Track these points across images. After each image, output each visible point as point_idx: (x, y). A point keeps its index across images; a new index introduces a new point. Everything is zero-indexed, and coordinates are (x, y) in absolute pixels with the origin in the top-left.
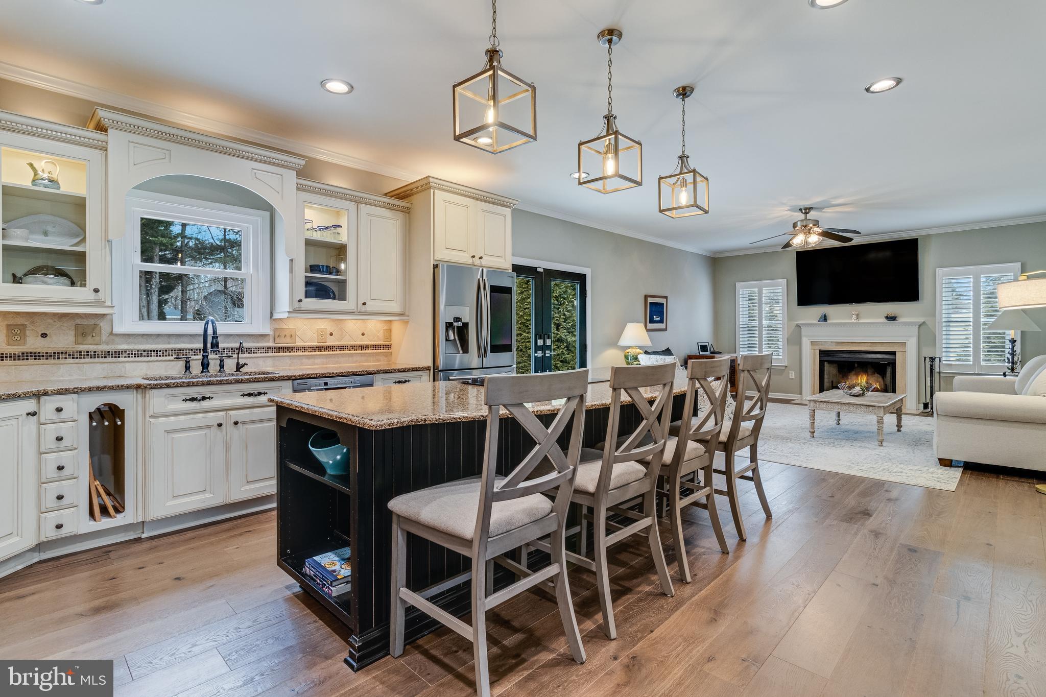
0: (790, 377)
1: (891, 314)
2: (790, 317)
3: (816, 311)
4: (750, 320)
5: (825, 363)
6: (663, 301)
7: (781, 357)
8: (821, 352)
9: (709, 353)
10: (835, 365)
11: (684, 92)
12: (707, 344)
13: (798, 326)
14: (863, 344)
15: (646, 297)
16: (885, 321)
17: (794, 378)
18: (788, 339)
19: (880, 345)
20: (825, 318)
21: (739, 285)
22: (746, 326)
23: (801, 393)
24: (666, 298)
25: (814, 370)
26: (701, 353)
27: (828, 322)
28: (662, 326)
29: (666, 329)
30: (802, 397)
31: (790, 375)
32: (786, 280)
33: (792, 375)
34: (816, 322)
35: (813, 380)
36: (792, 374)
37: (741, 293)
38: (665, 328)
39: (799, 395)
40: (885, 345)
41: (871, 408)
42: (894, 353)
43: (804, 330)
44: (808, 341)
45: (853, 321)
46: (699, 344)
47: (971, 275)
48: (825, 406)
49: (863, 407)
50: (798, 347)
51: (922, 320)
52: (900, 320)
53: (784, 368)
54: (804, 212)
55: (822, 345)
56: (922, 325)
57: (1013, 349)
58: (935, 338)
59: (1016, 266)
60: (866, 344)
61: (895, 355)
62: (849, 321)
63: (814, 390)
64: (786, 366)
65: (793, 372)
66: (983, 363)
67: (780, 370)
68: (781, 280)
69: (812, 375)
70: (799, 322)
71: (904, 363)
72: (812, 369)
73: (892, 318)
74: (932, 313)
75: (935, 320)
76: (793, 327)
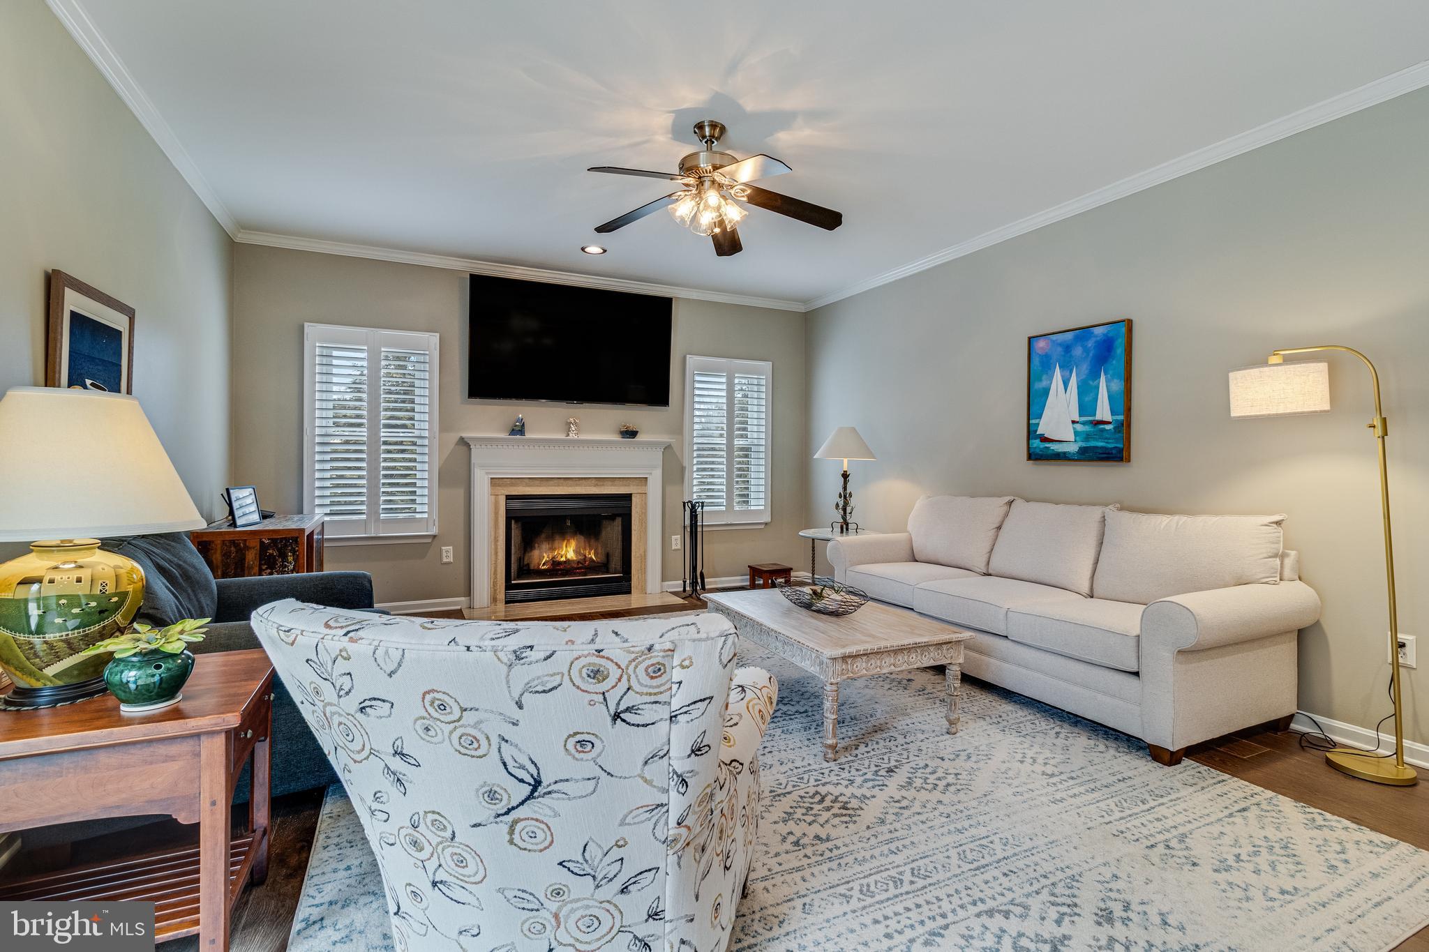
0: (445, 560)
1: (632, 427)
2: (445, 421)
3: (503, 412)
4: (339, 425)
5: (515, 522)
7: (424, 516)
10: (524, 525)
13: (464, 443)
14: (584, 481)
15: (54, 281)
16: (616, 438)
17: (452, 560)
18: (438, 472)
19: (610, 483)
20: (519, 429)
21: (312, 329)
22: (329, 440)
23: (468, 594)
24: (130, 313)
25: (496, 540)
26: (239, 522)
27: (528, 435)
30: (472, 600)
31: (444, 554)
32: (438, 335)
33: (448, 553)
34: (503, 435)
35: (493, 558)
36: (447, 551)
37: (317, 351)
39: (463, 599)
40: (617, 482)
41: (945, 647)
42: (628, 497)
43: (475, 451)
44: (486, 477)
45: (572, 436)
47: (723, 371)
49: (932, 649)
50: (461, 492)
51: (665, 439)
52: (639, 438)
53: (429, 540)
54: (707, 134)
55: (512, 485)
56: (668, 448)
57: (845, 488)
58: (683, 469)
59: (767, 366)
60: (589, 482)
61: (631, 500)
62: (562, 436)
63: (495, 584)
64: (434, 537)
65: (451, 547)
66: (737, 508)
67: (421, 547)
68: (427, 335)
69: (493, 552)
70: (464, 435)
71: (644, 513)
72: (493, 537)
73: (630, 434)
74: (681, 428)
75: (683, 441)
76: (453, 446)
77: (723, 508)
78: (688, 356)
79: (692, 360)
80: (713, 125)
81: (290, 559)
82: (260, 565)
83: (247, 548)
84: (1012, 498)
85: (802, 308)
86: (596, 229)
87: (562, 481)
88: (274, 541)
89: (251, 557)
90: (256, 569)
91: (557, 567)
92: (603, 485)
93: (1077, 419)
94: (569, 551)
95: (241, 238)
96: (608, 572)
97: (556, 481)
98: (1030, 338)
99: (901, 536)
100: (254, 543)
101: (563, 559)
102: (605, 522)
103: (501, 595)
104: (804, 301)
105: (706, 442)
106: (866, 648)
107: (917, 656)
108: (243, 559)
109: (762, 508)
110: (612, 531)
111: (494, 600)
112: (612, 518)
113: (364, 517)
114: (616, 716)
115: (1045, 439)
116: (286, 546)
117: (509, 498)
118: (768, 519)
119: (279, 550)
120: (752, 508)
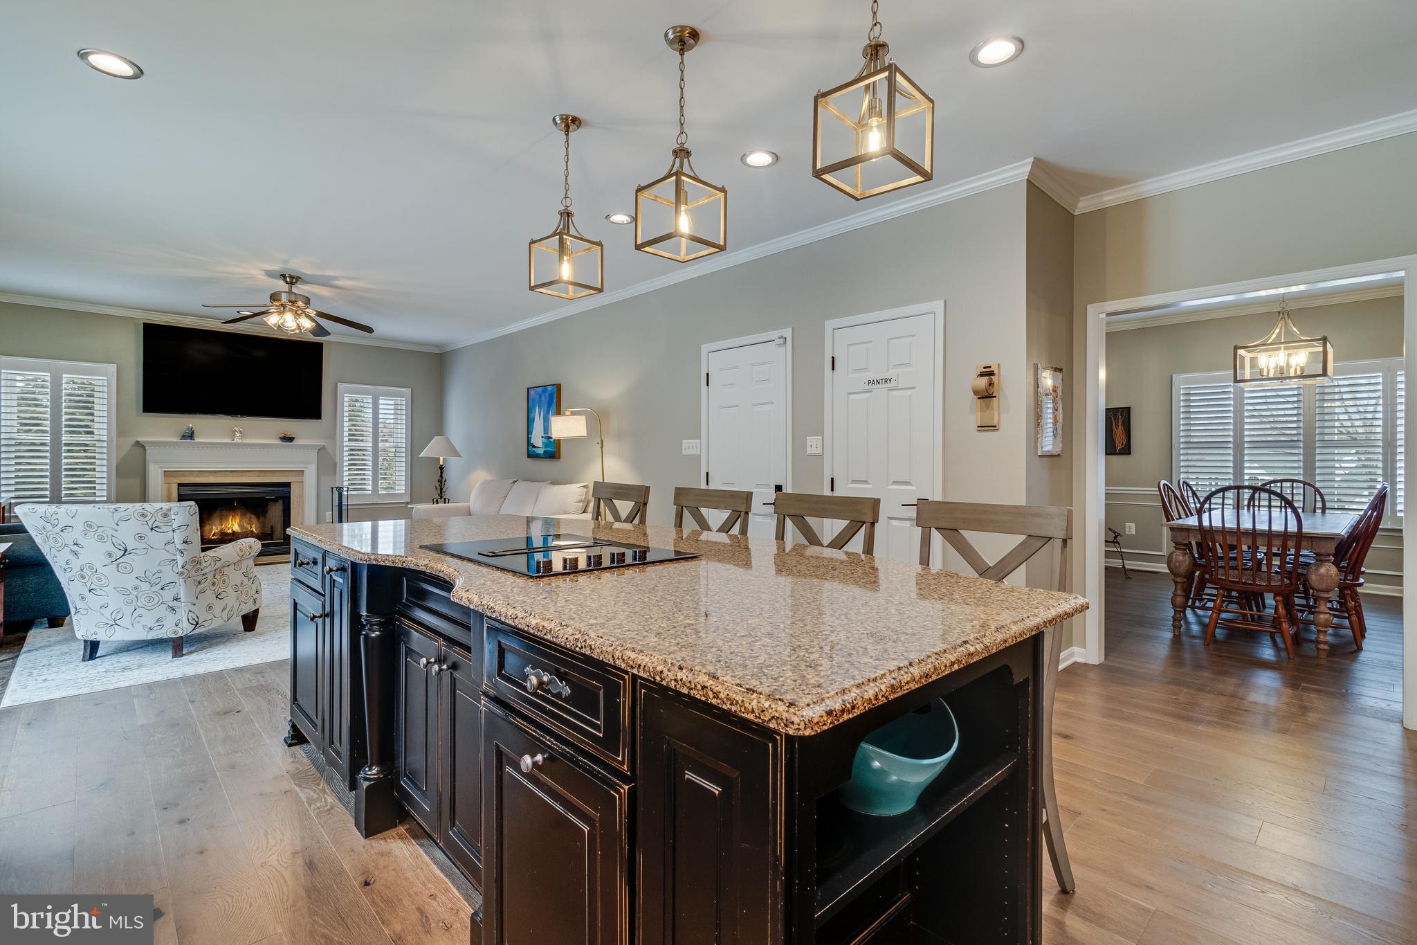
1: (289, 434)
2: (122, 429)
3: (173, 423)
4: (22, 431)
11: (570, 123)
13: (139, 445)
14: (248, 473)
16: (278, 442)
18: (116, 466)
19: (270, 474)
20: (190, 435)
22: (14, 442)
27: (197, 440)
32: (115, 366)
34: (175, 440)
37: (3, 377)
40: (278, 474)
42: (288, 485)
43: (150, 452)
44: (160, 470)
45: (237, 440)
47: (370, 395)
50: (137, 481)
51: (320, 443)
52: (295, 442)
54: (288, 280)
55: (181, 476)
56: (321, 449)
57: (441, 476)
58: (335, 464)
59: (408, 391)
60: (254, 473)
61: (290, 487)
62: (229, 441)
66: (382, 492)
68: (104, 365)
70: (139, 440)
71: (302, 496)
73: (288, 439)
74: (333, 435)
75: (335, 444)
76: (129, 448)
77: (370, 492)
78: (339, 384)
79: (341, 386)
84: (516, 480)
85: (436, 351)
87: (228, 473)
91: (225, 537)
92: (265, 476)
93: (543, 435)
94: (236, 526)
96: (271, 539)
97: (223, 473)
98: (528, 389)
99: (465, 504)
101: (230, 531)
102: (270, 503)
104: (438, 346)
105: (356, 445)
109: (403, 492)
110: (275, 511)
112: (276, 500)
114: (152, 529)
115: (534, 447)
117: (180, 485)
118: (409, 500)
120: (397, 492)
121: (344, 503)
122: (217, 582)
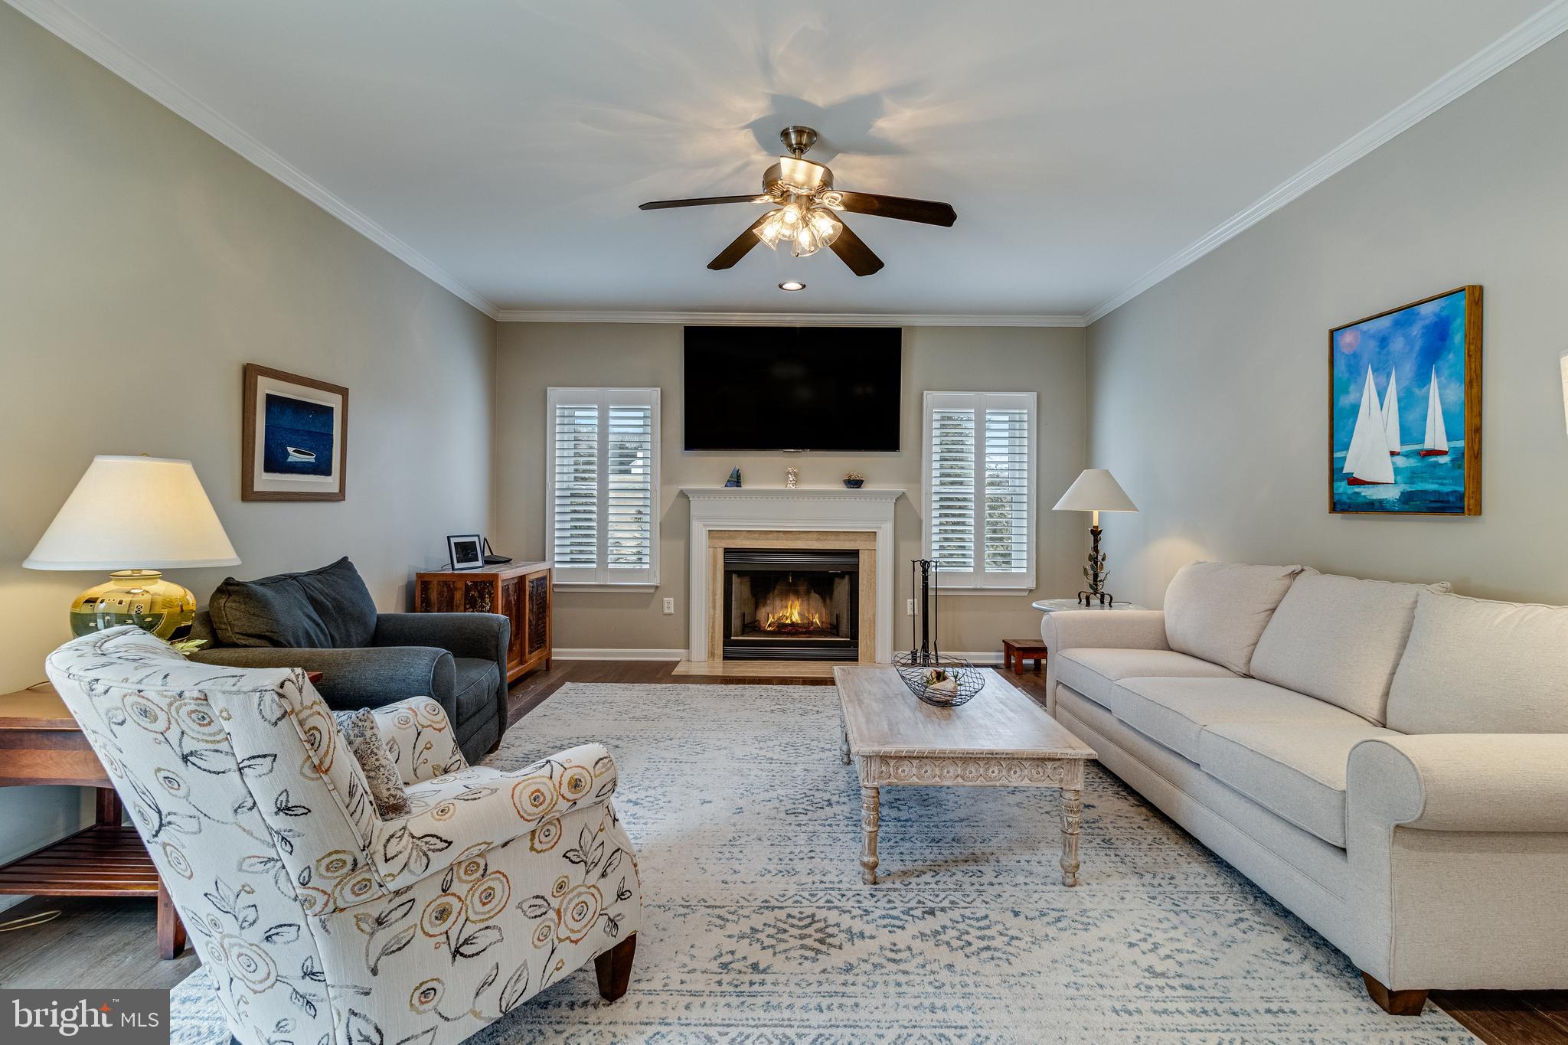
0: (666, 611)
1: (855, 476)
2: (668, 474)
3: (718, 463)
4: (576, 479)
5: (734, 576)
6: (333, 401)
7: (647, 566)
8: (728, 551)
9: (480, 563)
10: (747, 579)
12: (476, 539)
13: (683, 495)
14: (804, 535)
15: (250, 374)
16: (842, 488)
17: (672, 612)
18: (661, 524)
19: (833, 537)
20: (736, 480)
21: (554, 393)
22: (568, 493)
23: (687, 646)
24: (344, 392)
25: (714, 594)
26: (457, 566)
27: (745, 487)
28: (328, 484)
29: (340, 496)
30: (689, 654)
31: (666, 605)
32: (659, 389)
33: (669, 605)
34: (720, 487)
35: (712, 613)
36: (668, 603)
37: (558, 413)
38: (336, 489)
39: (683, 651)
40: (842, 537)
41: (1049, 764)
42: (855, 553)
43: (694, 503)
44: (704, 529)
45: (791, 487)
46: (453, 541)
47: (972, 408)
48: (914, 770)
49: (1027, 764)
50: (681, 544)
51: (899, 488)
52: (867, 488)
53: (652, 591)
54: (794, 142)
55: (730, 538)
56: (901, 498)
57: (1096, 549)
58: (920, 521)
59: (1030, 397)
60: (810, 535)
61: (858, 557)
62: (781, 487)
63: (713, 638)
64: (657, 587)
65: (672, 599)
66: (989, 570)
67: (645, 597)
68: (649, 390)
69: (711, 605)
70: (685, 487)
71: (873, 572)
72: (711, 590)
73: (855, 483)
74: (915, 476)
75: (920, 490)
76: (674, 498)
77: (971, 570)
78: (925, 393)
79: (929, 397)
80: (800, 132)
81: (487, 600)
82: (465, 604)
83: (456, 589)
84: (1298, 568)
85: (1081, 323)
86: (709, 267)
87: (781, 535)
88: (475, 584)
89: (458, 596)
90: (462, 608)
91: (782, 628)
92: (825, 540)
93: (1397, 448)
94: (793, 612)
95: (502, 317)
96: (838, 635)
97: (775, 534)
98: (1332, 332)
100: (460, 585)
101: (788, 621)
102: (837, 580)
103: (719, 651)
104: (1081, 313)
105: (951, 491)
106: (911, 749)
107: (1000, 771)
108: (452, 598)
109: (1024, 570)
110: (842, 588)
111: (712, 654)
112: (842, 576)
113: (594, 566)
115: (1354, 481)
116: (484, 588)
117: (727, 551)
118: (1033, 585)
119: (479, 592)
120: (1015, 571)
121: (931, 585)
122: (456, 905)
